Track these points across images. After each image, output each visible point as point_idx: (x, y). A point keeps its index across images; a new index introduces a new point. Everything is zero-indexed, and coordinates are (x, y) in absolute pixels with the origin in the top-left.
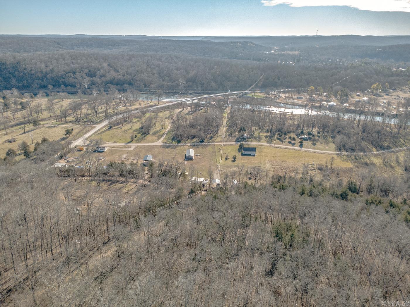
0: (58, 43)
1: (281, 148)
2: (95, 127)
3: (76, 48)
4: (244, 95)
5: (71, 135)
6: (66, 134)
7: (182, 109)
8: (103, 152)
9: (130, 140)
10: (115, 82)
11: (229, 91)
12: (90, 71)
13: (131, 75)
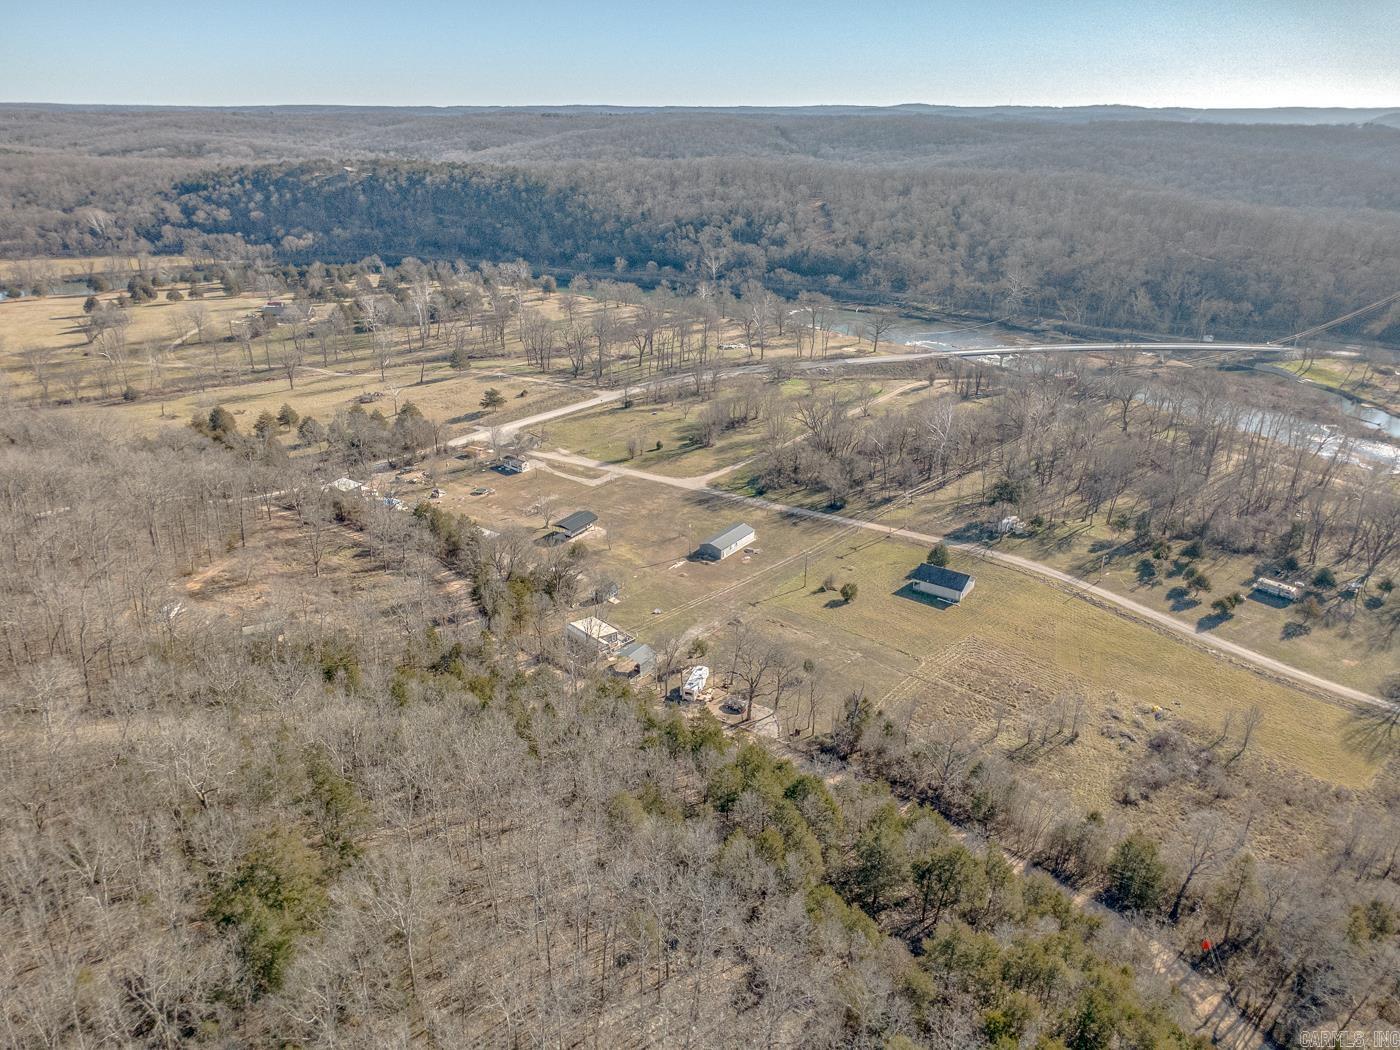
0: (784, 133)
1: (1101, 605)
2: (595, 396)
3: (826, 149)
4: (1263, 361)
5: (498, 409)
6: (487, 405)
7: (926, 383)
8: (516, 472)
9: (625, 454)
10: (805, 265)
11: (1209, 338)
12: (749, 224)
13: (864, 246)
